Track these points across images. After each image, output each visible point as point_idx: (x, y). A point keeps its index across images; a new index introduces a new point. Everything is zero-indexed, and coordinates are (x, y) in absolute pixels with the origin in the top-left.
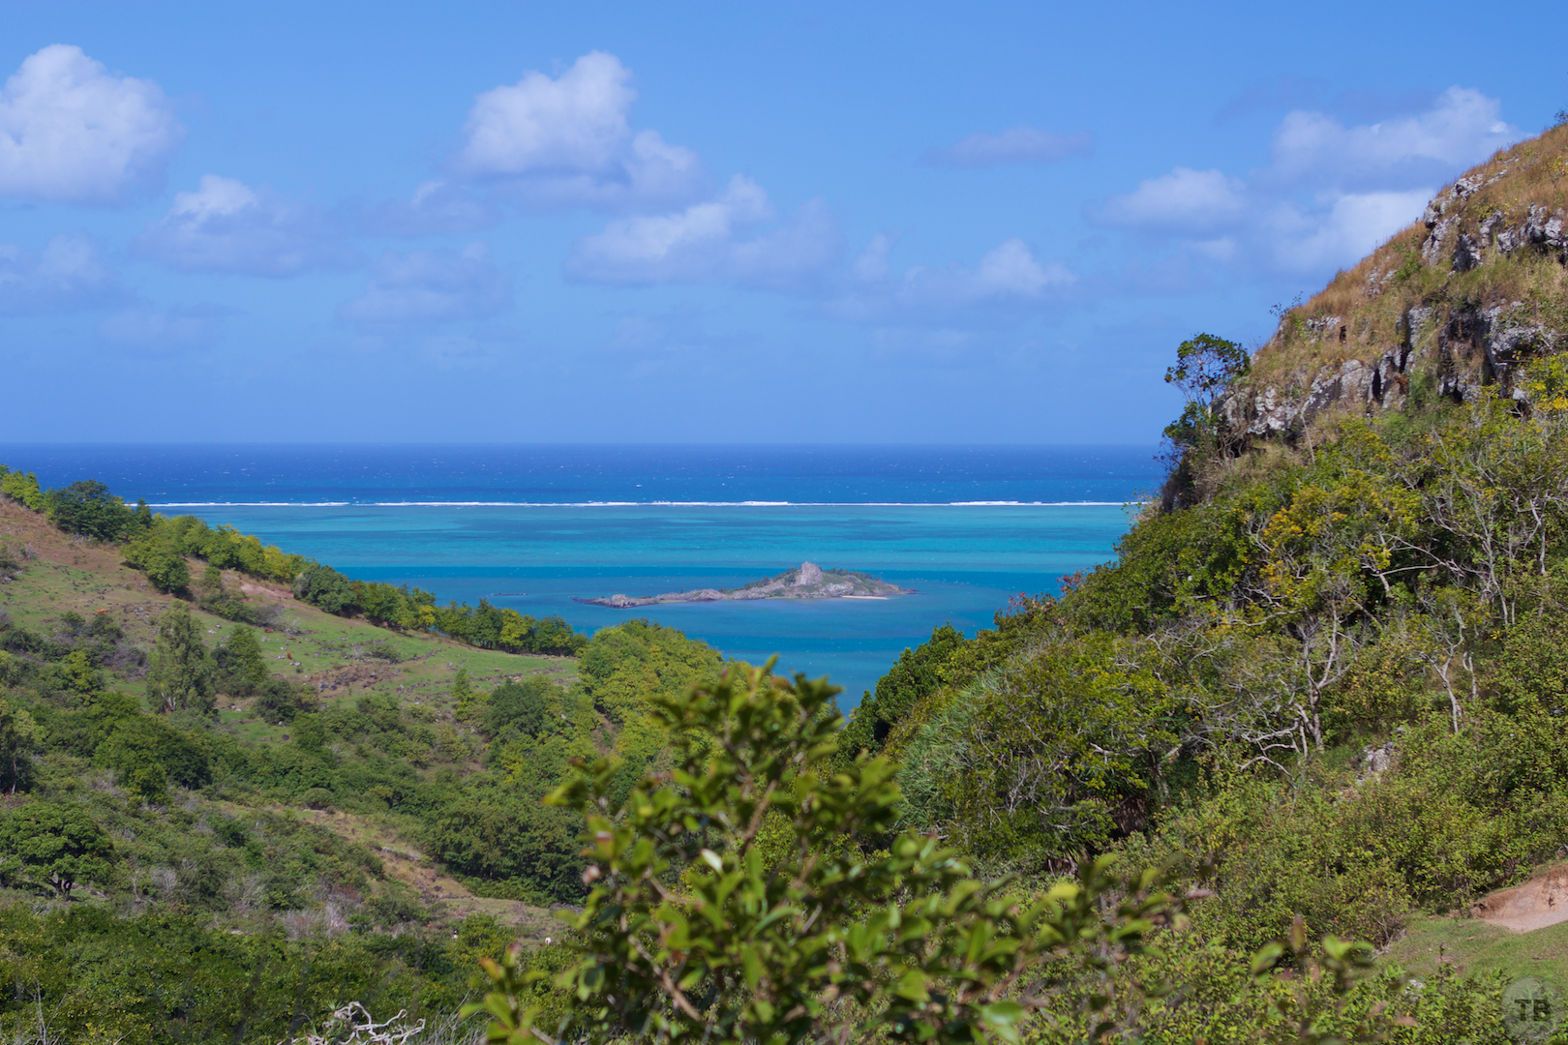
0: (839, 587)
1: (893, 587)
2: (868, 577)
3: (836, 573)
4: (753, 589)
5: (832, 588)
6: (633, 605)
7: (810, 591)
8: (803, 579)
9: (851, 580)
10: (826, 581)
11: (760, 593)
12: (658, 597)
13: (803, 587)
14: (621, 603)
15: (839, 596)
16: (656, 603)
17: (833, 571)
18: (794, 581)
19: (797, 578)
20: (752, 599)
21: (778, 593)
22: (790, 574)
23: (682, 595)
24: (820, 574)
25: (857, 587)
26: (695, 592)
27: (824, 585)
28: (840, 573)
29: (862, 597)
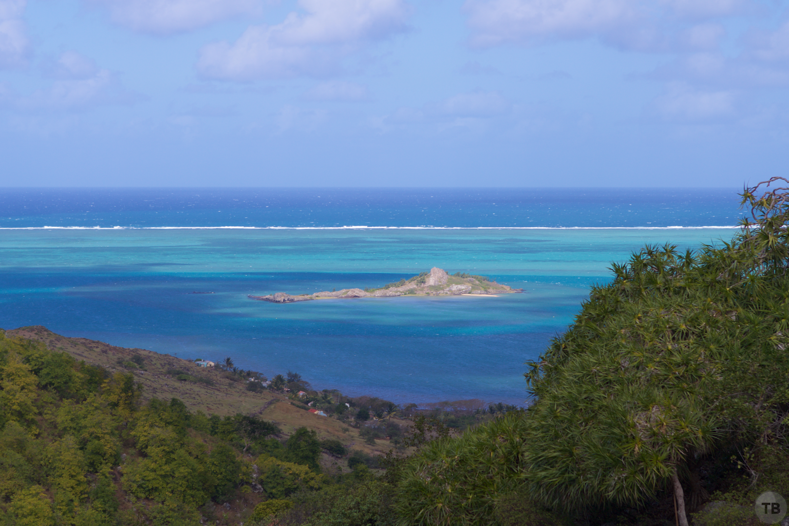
0: (460, 287)
1: (504, 287)
2: (487, 279)
3: (461, 276)
4: (391, 288)
5: (455, 288)
6: (292, 301)
7: (436, 290)
8: (431, 281)
9: (470, 282)
10: (450, 282)
11: (397, 292)
12: (315, 294)
13: (431, 287)
14: (282, 299)
15: (460, 294)
16: (311, 299)
17: (458, 275)
18: (423, 282)
19: (427, 280)
20: (390, 296)
21: (412, 292)
22: (421, 277)
23: (334, 293)
24: (446, 277)
25: (475, 287)
26: (344, 291)
27: (448, 285)
28: (463, 276)
29: (479, 295)
